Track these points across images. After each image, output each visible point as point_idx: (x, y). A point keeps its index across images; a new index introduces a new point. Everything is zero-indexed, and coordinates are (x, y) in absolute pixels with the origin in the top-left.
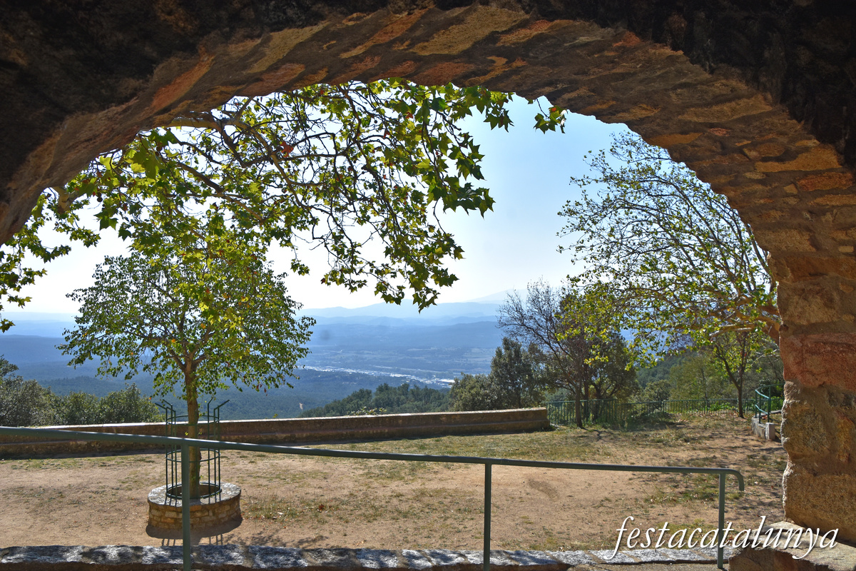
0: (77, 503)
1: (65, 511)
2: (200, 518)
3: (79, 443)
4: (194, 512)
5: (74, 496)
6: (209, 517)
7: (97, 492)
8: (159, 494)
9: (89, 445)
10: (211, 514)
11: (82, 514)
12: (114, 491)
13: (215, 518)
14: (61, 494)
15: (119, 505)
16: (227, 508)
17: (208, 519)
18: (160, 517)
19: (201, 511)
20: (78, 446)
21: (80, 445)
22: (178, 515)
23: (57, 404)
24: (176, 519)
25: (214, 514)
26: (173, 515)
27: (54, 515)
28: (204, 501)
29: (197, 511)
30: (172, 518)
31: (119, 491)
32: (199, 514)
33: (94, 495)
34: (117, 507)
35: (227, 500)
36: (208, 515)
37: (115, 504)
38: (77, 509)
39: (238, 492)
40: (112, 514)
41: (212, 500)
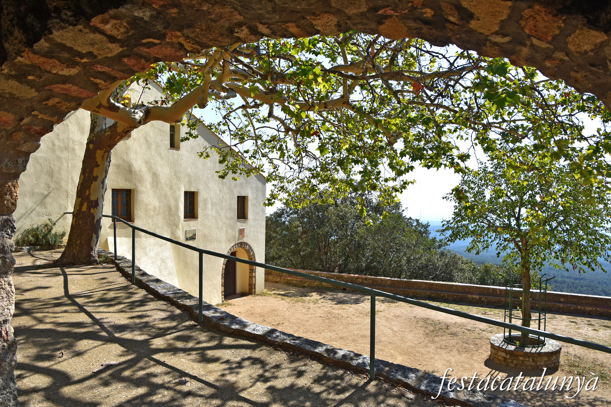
0: (454, 334)
1: (444, 338)
2: (522, 361)
3: (474, 296)
4: (518, 356)
5: (454, 330)
6: (529, 362)
7: (469, 330)
8: (499, 338)
9: (480, 299)
10: (531, 360)
11: (453, 341)
12: (480, 331)
13: (534, 364)
14: (447, 327)
15: (478, 341)
16: (545, 358)
17: (527, 363)
18: (496, 354)
19: (524, 356)
20: (473, 298)
21: (475, 298)
22: (506, 355)
23: (474, 271)
24: (505, 358)
25: (533, 360)
26: (503, 354)
27: (436, 339)
28: (527, 350)
29: (521, 356)
30: (502, 357)
31: (484, 332)
32: (521, 358)
33: (466, 331)
34: (476, 342)
35: (545, 353)
36: (529, 361)
37: (476, 340)
38: (452, 338)
39: (557, 348)
40: (470, 346)
41: (534, 350)
